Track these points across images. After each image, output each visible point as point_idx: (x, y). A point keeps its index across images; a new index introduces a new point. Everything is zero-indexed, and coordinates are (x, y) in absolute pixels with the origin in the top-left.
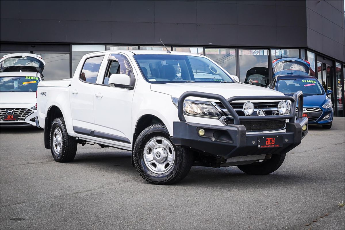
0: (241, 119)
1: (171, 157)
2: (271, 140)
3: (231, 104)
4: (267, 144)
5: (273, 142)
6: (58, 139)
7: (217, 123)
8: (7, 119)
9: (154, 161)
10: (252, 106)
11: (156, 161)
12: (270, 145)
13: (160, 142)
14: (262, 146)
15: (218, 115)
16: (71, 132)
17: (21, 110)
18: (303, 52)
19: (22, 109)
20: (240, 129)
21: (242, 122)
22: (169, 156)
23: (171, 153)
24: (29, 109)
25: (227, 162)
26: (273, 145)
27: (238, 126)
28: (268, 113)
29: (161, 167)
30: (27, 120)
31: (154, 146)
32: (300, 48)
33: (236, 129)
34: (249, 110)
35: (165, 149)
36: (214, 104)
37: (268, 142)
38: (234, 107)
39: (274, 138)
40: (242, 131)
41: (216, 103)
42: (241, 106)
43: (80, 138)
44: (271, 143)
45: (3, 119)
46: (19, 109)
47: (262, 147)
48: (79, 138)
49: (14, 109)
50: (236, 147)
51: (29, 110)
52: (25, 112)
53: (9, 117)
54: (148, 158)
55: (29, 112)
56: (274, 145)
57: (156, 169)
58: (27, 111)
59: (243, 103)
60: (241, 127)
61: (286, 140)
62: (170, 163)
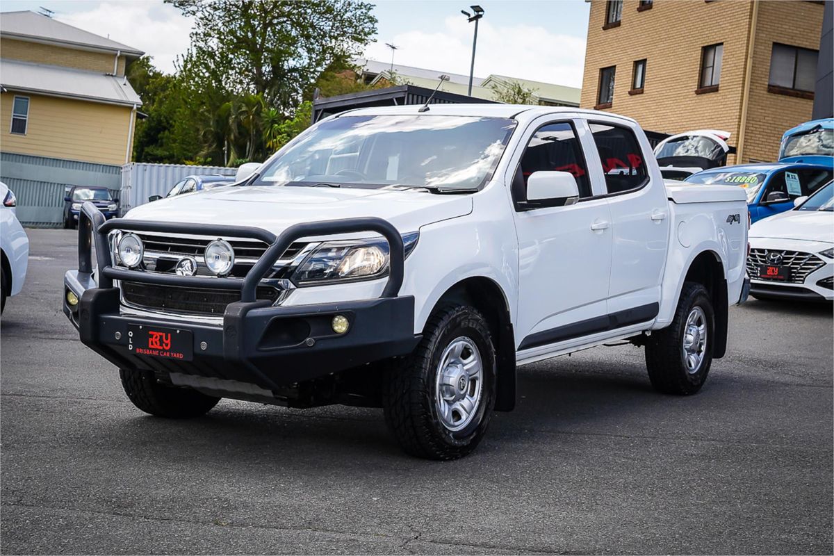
2: (161, 336)
4: (150, 346)
5: (167, 345)
8: (767, 276)
12: (160, 350)
14: (138, 349)
17: (798, 255)
19: (801, 253)
24: (813, 256)
26: (167, 351)
30: (810, 283)
37: (154, 342)
39: (169, 335)
44: (161, 345)
45: (759, 275)
46: (792, 253)
47: (139, 351)
49: (782, 251)
51: (814, 258)
52: (804, 261)
53: (769, 272)
55: (812, 261)
56: (168, 353)
58: (810, 259)
61: (204, 346)
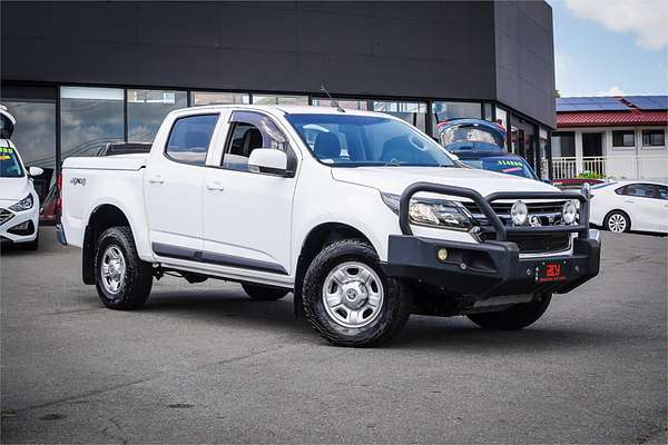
0: (508, 232)
1: (376, 299)
2: (554, 268)
3: (493, 205)
4: (548, 275)
5: (557, 272)
6: (115, 265)
7: (466, 238)
9: (342, 306)
10: (525, 209)
11: (346, 305)
13: (353, 271)
15: (466, 225)
16: (146, 253)
18: (488, 108)
20: (510, 249)
21: (511, 236)
22: (371, 297)
23: (375, 290)
24: (5, 210)
25: (475, 306)
27: (505, 244)
28: (544, 221)
29: (356, 317)
31: (343, 279)
32: (482, 102)
33: (503, 249)
34: (520, 216)
35: (363, 284)
36: (460, 205)
37: (550, 273)
38: (497, 211)
39: (559, 266)
40: (512, 252)
41: (463, 203)
42: (506, 209)
43: (163, 265)
44: (554, 273)
47: (542, 280)
48: (160, 263)
50: (501, 279)
51: (6, 212)
54: (331, 300)
55: (4, 215)
56: (558, 278)
57: (347, 320)
58: (2, 213)
59: (511, 205)
60: (510, 246)
61: (577, 268)
62: (374, 309)
